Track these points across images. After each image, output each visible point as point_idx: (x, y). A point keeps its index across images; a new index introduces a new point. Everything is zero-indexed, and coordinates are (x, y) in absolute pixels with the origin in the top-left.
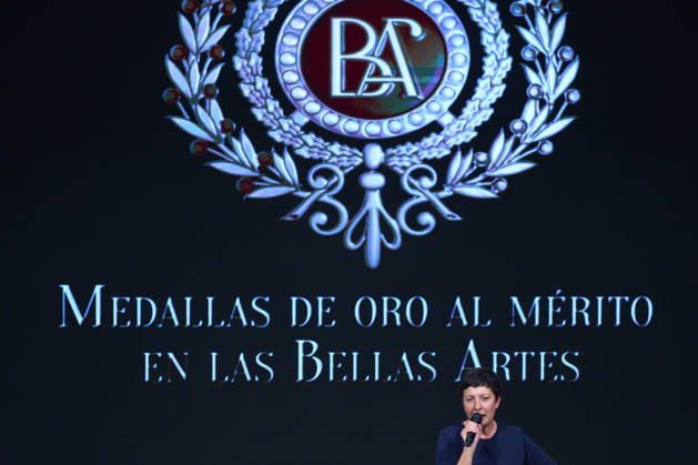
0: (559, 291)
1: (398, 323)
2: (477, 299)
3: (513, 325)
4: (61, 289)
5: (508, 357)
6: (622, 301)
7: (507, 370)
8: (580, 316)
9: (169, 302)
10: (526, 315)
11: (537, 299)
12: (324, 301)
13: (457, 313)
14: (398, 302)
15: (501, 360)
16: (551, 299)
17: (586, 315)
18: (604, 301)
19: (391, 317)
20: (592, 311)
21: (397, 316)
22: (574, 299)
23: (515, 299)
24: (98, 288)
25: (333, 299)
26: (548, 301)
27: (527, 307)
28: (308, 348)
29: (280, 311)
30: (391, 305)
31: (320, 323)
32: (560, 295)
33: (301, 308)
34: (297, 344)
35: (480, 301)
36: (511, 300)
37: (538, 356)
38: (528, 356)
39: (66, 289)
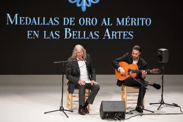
0: (128, 17)
1: (90, 24)
3: (117, 25)
4: (7, 15)
5: (116, 33)
6: (144, 19)
7: (116, 36)
8: (133, 23)
9: (34, 18)
10: (120, 23)
11: (123, 19)
12: (72, 19)
13: (104, 22)
14: (90, 19)
15: (114, 33)
16: (126, 19)
17: (135, 23)
18: (139, 19)
19: (88, 23)
20: (136, 22)
21: (90, 23)
22: (132, 19)
23: (118, 19)
24: (16, 15)
25: (74, 18)
27: (121, 20)
28: (68, 30)
29: (61, 21)
30: (88, 20)
31: (71, 24)
32: (129, 18)
33: (66, 20)
34: (65, 29)
35: (109, 19)
37: (123, 33)
38: (121, 33)
39: (8, 15)
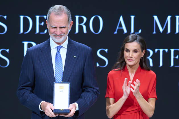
1: (85, 31)
2: (133, 17)
3: (154, 33)
5: (151, 52)
7: (151, 60)
10: (162, 27)
11: (169, 17)
12: (40, 18)
13: (121, 26)
14: (85, 19)
16: (178, 17)
19: (81, 28)
21: (84, 27)
23: (156, 17)
25: (45, 17)
26: (175, 18)
27: (163, 21)
29: (13, 24)
30: (81, 20)
31: (37, 31)
33: (26, 22)
34: (23, 44)
35: (135, 18)
36: (153, 18)
37: (170, 52)
38: (164, 52)
